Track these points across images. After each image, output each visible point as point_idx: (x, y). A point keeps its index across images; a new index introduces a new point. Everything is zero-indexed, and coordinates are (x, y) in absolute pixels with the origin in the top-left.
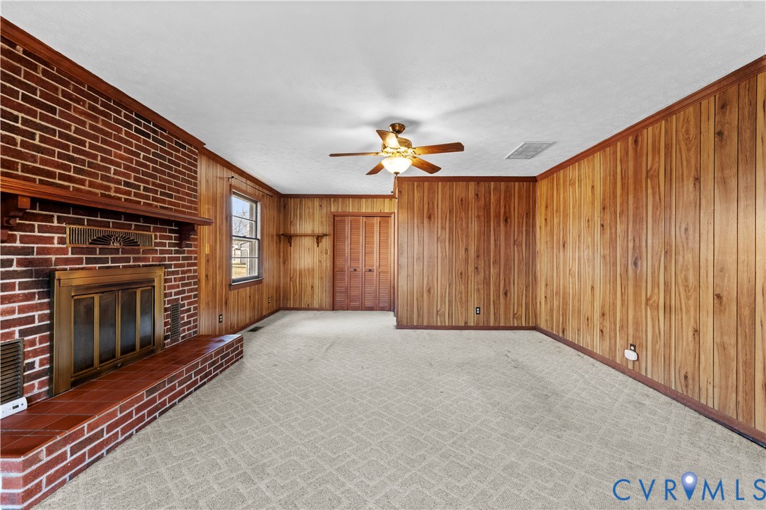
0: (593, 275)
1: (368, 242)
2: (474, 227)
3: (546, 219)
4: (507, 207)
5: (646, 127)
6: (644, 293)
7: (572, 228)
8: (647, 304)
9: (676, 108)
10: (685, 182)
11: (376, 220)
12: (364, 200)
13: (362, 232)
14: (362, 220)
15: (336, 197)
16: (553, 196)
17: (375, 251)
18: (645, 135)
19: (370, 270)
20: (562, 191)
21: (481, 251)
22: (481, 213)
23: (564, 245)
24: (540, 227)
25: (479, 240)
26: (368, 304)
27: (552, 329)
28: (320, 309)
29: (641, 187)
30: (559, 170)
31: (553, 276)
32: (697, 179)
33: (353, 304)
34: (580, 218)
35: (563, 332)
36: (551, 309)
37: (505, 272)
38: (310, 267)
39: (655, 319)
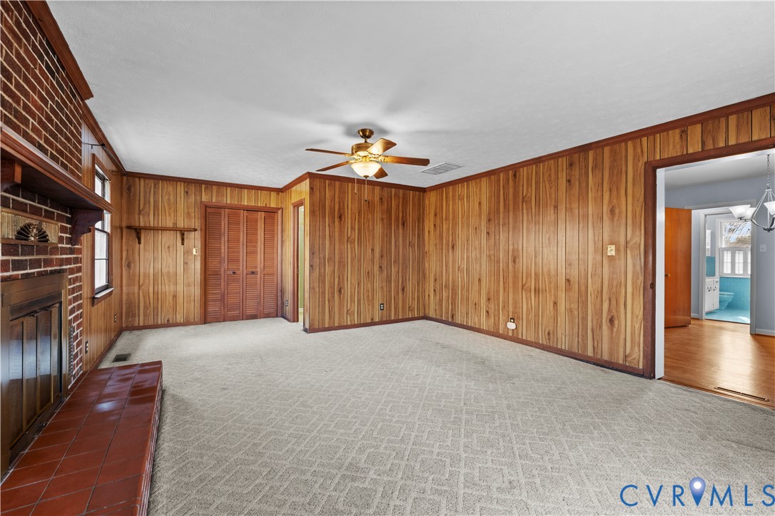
0: (480, 270)
1: (251, 241)
2: (378, 229)
3: (435, 225)
4: (404, 212)
5: (523, 166)
6: (520, 282)
7: (461, 234)
8: (522, 289)
9: (544, 159)
10: (549, 208)
11: (261, 215)
12: (246, 190)
13: (243, 228)
14: (243, 214)
15: (209, 184)
16: (442, 206)
17: (259, 251)
18: (522, 173)
19: (253, 273)
20: (451, 203)
21: (385, 252)
22: (385, 217)
23: (453, 247)
24: (429, 232)
25: (383, 241)
26: (249, 312)
27: (442, 316)
28: (186, 323)
29: (519, 208)
30: (448, 186)
31: (442, 273)
32: (556, 207)
33: (231, 313)
34: (468, 226)
35: (452, 317)
36: (440, 300)
37: (402, 270)
38: (171, 270)
39: (529, 299)
